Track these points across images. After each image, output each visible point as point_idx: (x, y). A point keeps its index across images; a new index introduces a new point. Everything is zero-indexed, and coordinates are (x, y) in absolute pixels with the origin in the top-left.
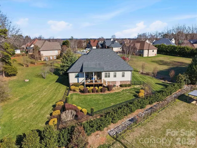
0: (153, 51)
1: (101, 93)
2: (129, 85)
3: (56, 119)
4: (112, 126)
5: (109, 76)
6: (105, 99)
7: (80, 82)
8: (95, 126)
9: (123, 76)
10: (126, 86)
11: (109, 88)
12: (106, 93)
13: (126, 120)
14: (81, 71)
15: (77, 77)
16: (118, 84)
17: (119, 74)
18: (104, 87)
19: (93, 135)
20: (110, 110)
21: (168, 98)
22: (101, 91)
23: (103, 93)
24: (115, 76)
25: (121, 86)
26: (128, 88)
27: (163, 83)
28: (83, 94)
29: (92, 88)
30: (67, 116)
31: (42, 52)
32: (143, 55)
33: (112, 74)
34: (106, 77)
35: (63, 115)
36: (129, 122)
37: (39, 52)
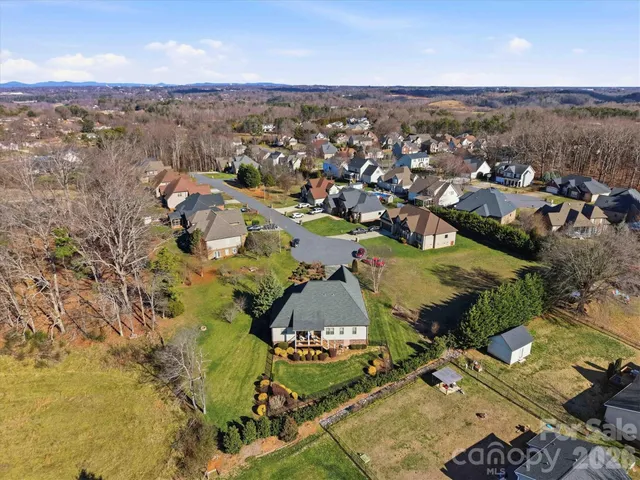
0: (446, 236)
1: (318, 362)
2: (364, 347)
3: (264, 406)
4: (325, 415)
5: (333, 333)
6: (322, 375)
7: (288, 339)
8: (306, 416)
9: (355, 332)
10: (358, 347)
11: (330, 353)
12: (325, 362)
13: (342, 409)
14: (291, 325)
15: (284, 333)
16: (347, 344)
17: (348, 330)
18: (324, 351)
19: (304, 424)
20: (326, 394)
21: (410, 376)
22: (320, 358)
23: (321, 362)
24: (342, 333)
25: (350, 347)
26: (360, 352)
27: (420, 342)
28: (292, 363)
29: (306, 352)
30: (277, 403)
31: (209, 243)
32: (422, 245)
33: (337, 330)
34: (328, 333)
35: (272, 401)
36: (345, 411)
37: (204, 243)
